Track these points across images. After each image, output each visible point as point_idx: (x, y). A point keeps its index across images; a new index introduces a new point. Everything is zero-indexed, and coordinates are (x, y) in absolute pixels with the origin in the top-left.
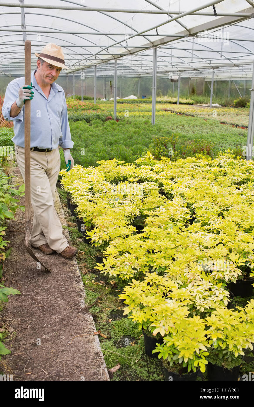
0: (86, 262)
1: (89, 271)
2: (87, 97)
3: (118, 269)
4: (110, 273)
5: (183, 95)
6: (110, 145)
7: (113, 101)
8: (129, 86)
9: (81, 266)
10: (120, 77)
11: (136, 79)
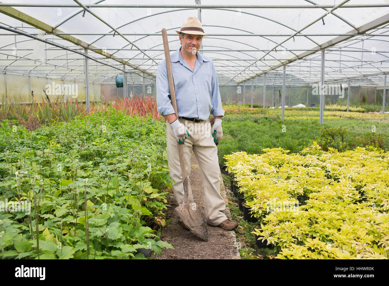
0: (245, 236)
1: (247, 245)
2: (256, 105)
3: (277, 236)
4: (268, 240)
5: (353, 103)
6: (276, 139)
7: (281, 109)
8: (298, 95)
9: (240, 239)
10: (289, 87)
11: (305, 89)
